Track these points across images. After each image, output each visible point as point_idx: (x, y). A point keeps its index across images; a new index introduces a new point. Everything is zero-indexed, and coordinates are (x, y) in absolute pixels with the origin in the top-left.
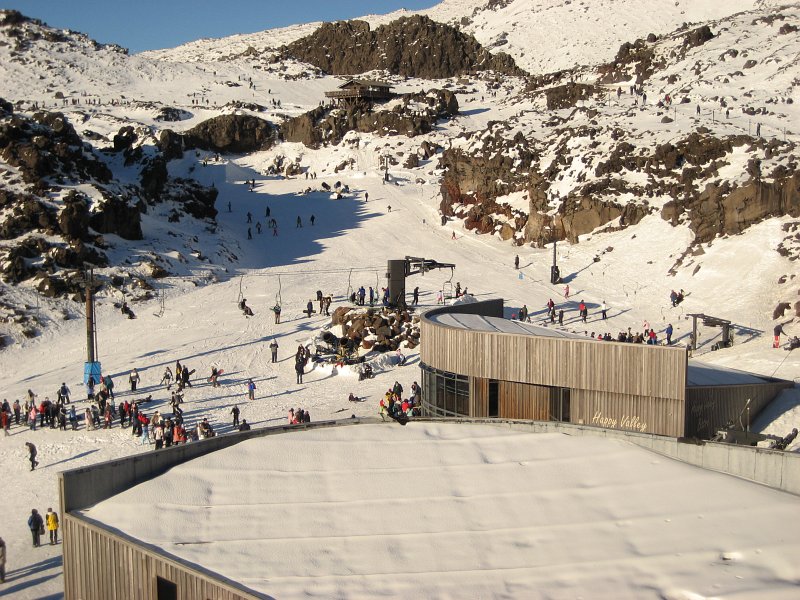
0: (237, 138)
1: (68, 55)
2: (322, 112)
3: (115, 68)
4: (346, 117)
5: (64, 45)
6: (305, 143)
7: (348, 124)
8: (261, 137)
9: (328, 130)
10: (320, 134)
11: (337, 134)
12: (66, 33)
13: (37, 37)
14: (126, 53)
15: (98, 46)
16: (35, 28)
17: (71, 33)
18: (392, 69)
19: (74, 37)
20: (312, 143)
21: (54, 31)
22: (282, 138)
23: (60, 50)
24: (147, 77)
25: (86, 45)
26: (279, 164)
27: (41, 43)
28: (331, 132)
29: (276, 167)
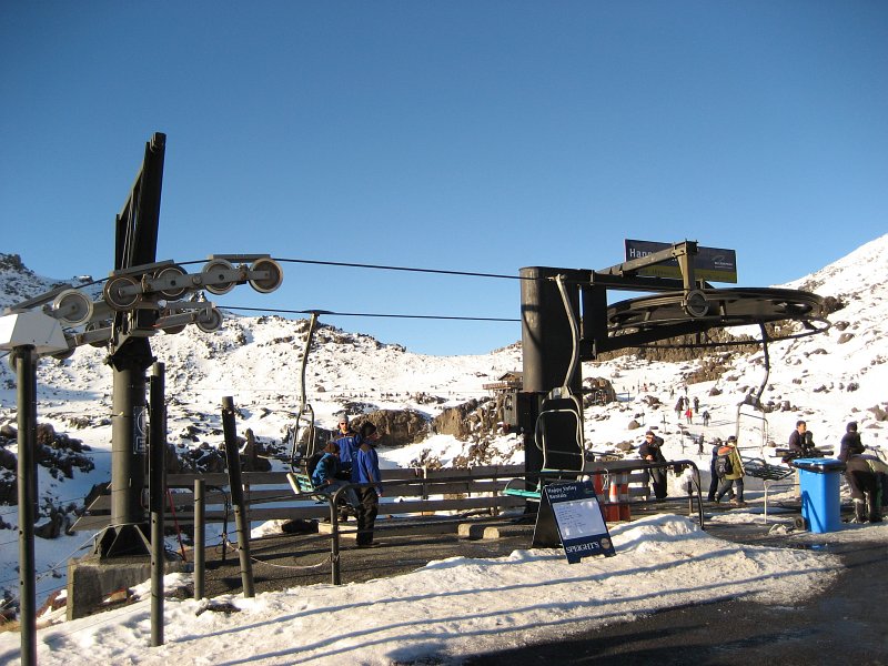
0: (388, 432)
1: (347, 356)
2: (474, 405)
3: (386, 364)
4: (496, 409)
5: (349, 346)
6: (455, 435)
7: (497, 416)
8: (413, 430)
9: (476, 423)
10: (468, 427)
11: (484, 426)
12: (355, 336)
13: (327, 340)
14: (403, 351)
15: (379, 345)
16: (327, 333)
17: (359, 336)
18: (639, 355)
19: (361, 339)
20: (461, 435)
21: (343, 335)
22: (435, 430)
23: (344, 351)
24: (411, 370)
25: (369, 345)
26: (423, 457)
27: (330, 346)
28: (479, 424)
29: (419, 461)
